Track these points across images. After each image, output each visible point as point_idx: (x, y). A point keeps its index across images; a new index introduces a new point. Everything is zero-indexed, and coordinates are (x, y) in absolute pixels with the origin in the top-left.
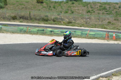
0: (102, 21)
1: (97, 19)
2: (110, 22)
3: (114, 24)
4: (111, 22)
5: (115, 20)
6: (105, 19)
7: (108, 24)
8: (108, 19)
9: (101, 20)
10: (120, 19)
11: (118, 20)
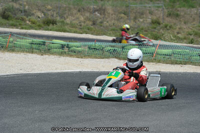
0: (135, 18)
1: (120, 13)
2: (156, 23)
3: (171, 27)
4: (161, 21)
5: (169, 15)
6: (142, 14)
7: (155, 28)
8: (151, 13)
9: (132, 15)
10: (182, 14)
11: (177, 15)
